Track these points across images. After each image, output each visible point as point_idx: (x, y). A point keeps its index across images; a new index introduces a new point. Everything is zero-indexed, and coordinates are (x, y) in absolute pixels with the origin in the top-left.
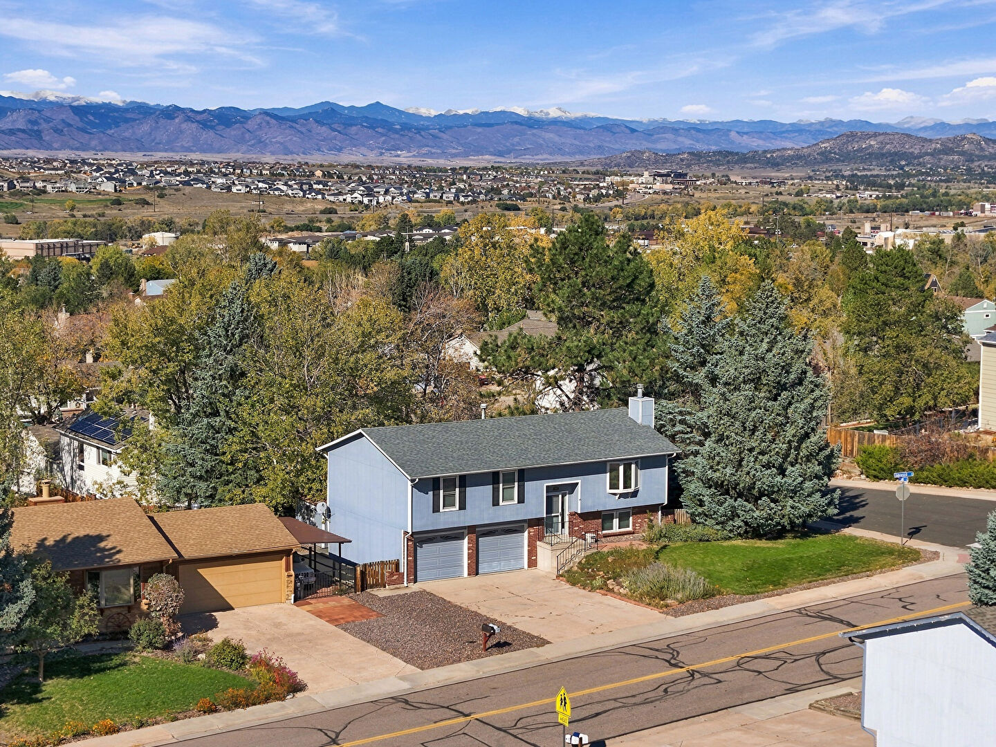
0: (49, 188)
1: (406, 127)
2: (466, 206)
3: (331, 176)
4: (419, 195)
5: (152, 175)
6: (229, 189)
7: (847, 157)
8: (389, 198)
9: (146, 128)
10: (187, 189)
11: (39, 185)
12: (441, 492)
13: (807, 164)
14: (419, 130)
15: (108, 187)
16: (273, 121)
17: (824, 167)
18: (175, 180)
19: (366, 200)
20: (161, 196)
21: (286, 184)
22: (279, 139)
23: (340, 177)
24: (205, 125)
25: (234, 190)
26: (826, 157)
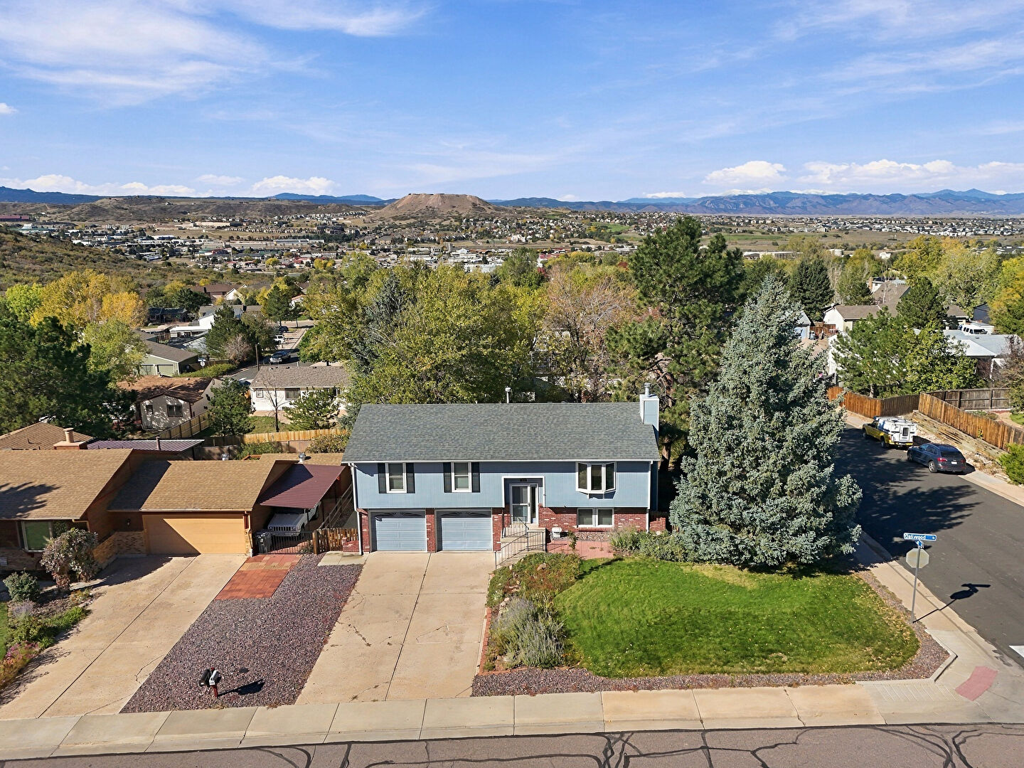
0: (795, 231)
1: (988, 200)
2: (1007, 237)
3: (936, 223)
4: (981, 232)
5: (845, 224)
6: (881, 230)
8: (964, 233)
9: (855, 204)
10: (861, 230)
11: (791, 229)
12: (387, 475)
14: (994, 202)
15: (823, 230)
16: (918, 200)
18: (855, 226)
19: (951, 234)
20: (846, 233)
21: (911, 227)
22: (919, 207)
23: (941, 224)
24: (884, 202)
25: (883, 230)
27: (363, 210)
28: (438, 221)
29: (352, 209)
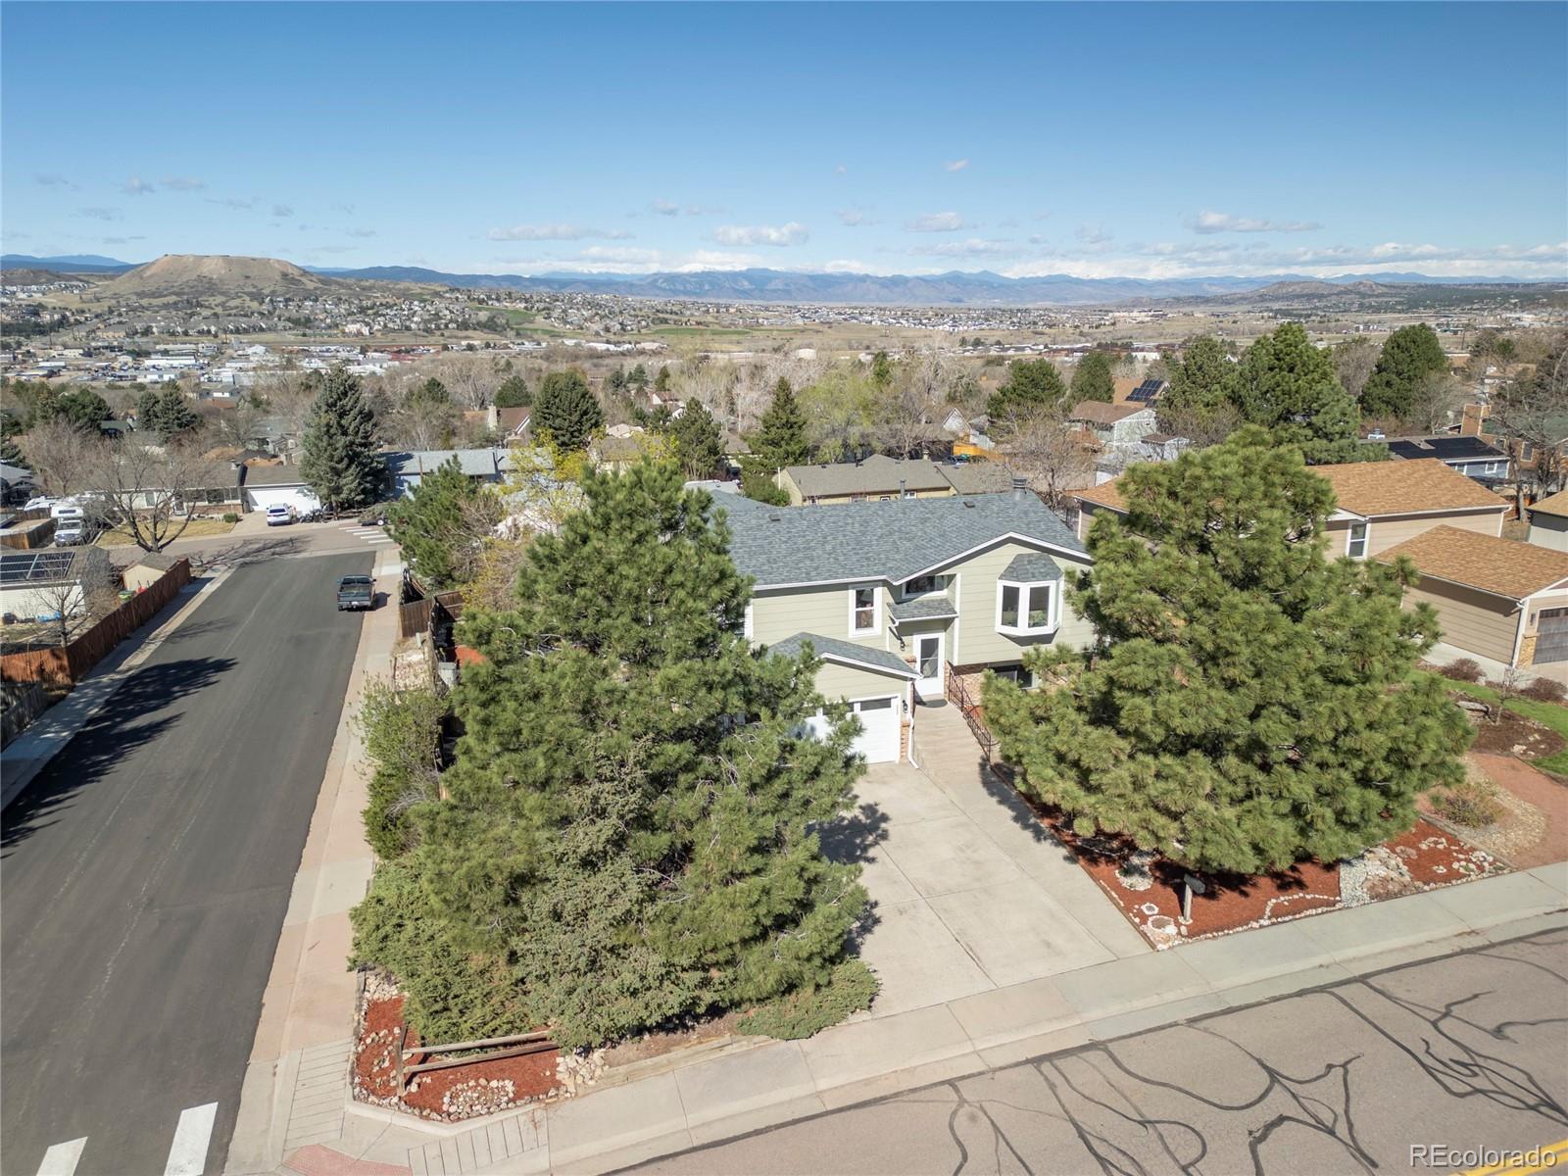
5: (828, 315)
6: (870, 324)
7: (1277, 299)
11: (760, 321)
13: (1250, 303)
17: (1260, 305)
20: (829, 327)
26: (1263, 298)
27: (81, 281)
28: (220, 299)
29: (59, 277)
